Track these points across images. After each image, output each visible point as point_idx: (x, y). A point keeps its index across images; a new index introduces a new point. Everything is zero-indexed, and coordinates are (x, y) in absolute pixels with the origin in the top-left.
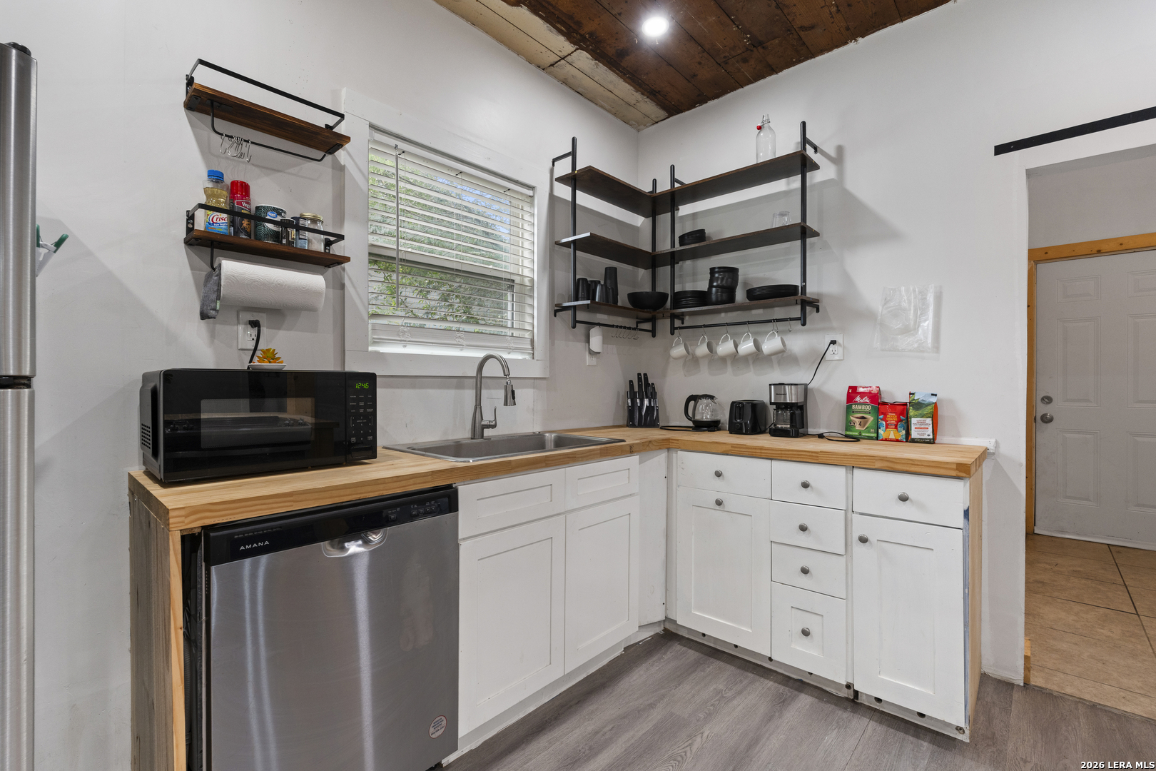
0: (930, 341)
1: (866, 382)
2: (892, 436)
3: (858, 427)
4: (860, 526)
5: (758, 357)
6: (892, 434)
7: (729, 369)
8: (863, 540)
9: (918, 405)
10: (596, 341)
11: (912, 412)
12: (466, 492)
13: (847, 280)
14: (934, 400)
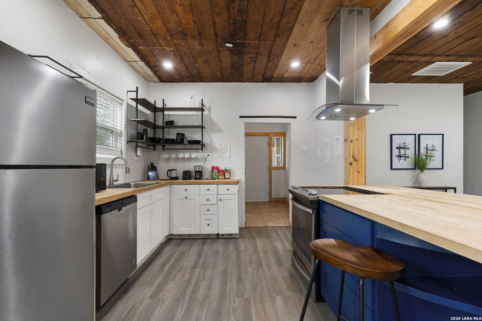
0: (228, 156)
1: (215, 165)
2: (222, 178)
3: (214, 176)
4: (220, 197)
5: (190, 159)
6: (222, 177)
7: (180, 161)
8: (220, 200)
9: (227, 170)
10: (139, 152)
11: (225, 172)
12: (139, 196)
13: (211, 140)
14: (229, 169)
